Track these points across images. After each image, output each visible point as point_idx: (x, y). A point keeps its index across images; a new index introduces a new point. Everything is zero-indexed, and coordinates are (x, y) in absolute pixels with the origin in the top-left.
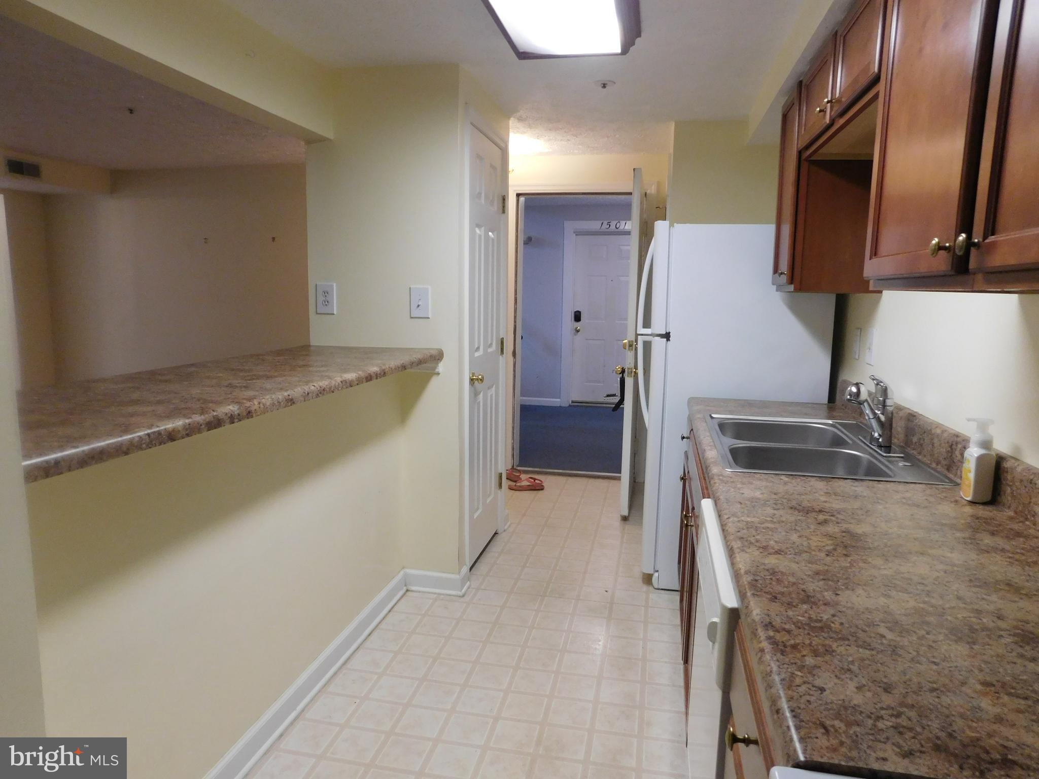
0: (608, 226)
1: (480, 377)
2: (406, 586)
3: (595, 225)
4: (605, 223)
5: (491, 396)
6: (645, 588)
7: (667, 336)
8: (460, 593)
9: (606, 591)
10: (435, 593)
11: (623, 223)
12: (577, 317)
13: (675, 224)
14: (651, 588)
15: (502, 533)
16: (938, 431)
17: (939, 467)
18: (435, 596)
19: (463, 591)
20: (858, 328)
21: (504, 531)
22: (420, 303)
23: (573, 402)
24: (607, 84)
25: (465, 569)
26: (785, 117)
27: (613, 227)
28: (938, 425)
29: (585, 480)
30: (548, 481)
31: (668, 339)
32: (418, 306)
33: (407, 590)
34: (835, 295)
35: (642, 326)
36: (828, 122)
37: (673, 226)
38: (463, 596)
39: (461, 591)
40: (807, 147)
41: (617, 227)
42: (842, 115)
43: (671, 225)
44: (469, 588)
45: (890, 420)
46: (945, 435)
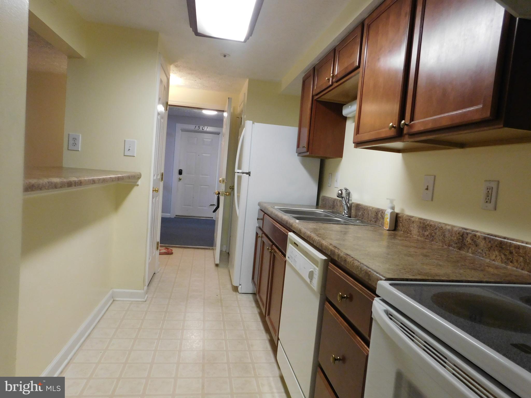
0: (199, 128)
1: (157, 189)
2: (112, 298)
3: (192, 127)
4: (197, 126)
5: (157, 201)
6: (234, 293)
7: (249, 174)
8: (143, 300)
9: (217, 295)
10: (130, 301)
11: (206, 127)
12: (180, 172)
13: (255, 123)
14: (237, 293)
15: (157, 273)
16: (371, 208)
17: (371, 222)
18: (130, 302)
19: (145, 298)
20: (330, 174)
21: (158, 272)
22: (130, 148)
23: (176, 216)
24: (226, 55)
25: (146, 288)
26: (304, 82)
27: (201, 129)
28: (370, 207)
29: (193, 250)
30: (174, 250)
31: (250, 175)
32: (129, 150)
33: (114, 301)
34: (320, 160)
35: (237, 169)
36: (331, 84)
37: (254, 124)
38: (146, 301)
39: (144, 299)
40: (317, 95)
41: (203, 129)
42: (337, 82)
43: (253, 123)
44: (147, 298)
45: (351, 206)
46: (374, 209)
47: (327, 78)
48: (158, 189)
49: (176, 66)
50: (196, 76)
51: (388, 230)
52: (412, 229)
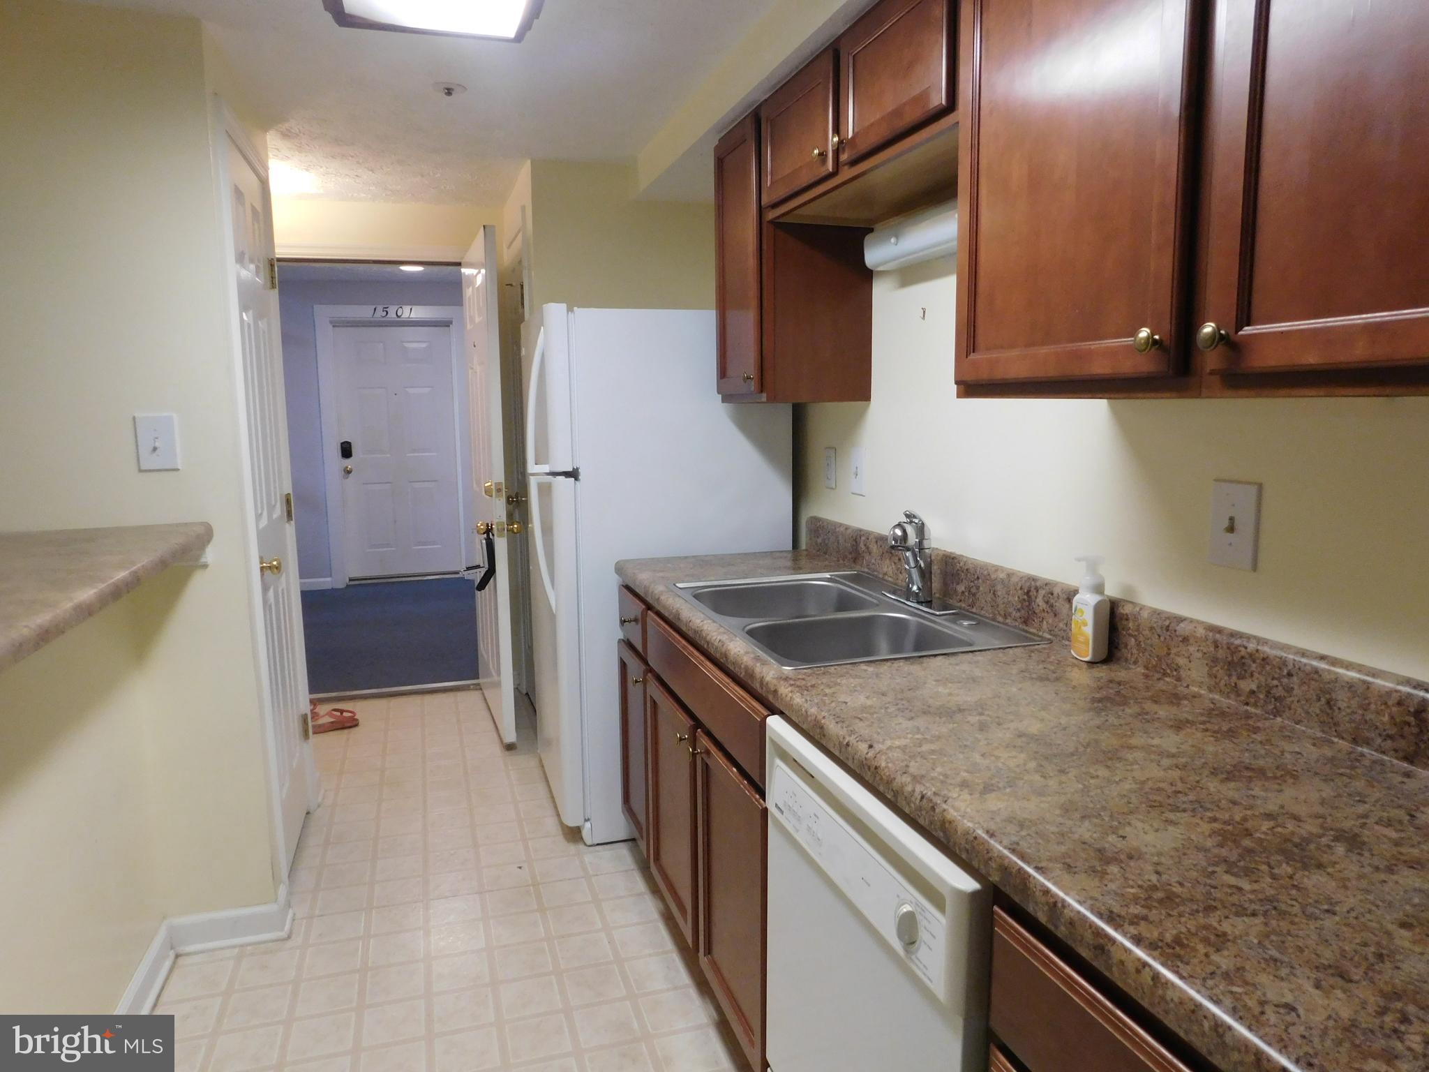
0: (385, 313)
1: (275, 563)
2: (172, 948)
3: (364, 312)
4: (380, 308)
5: (283, 590)
6: (572, 848)
7: (573, 474)
8: (283, 934)
9: (520, 868)
10: (234, 947)
11: (406, 309)
12: (346, 450)
13: (575, 308)
14: (581, 846)
15: (315, 810)
16: (1002, 576)
17: (1008, 621)
18: (236, 950)
19: (287, 927)
21: (319, 806)
22: (157, 444)
23: (350, 580)
24: (453, 90)
25: (282, 890)
26: (720, 163)
27: (392, 315)
28: (997, 569)
29: (416, 700)
30: (361, 709)
31: (576, 479)
32: (155, 449)
33: (177, 956)
34: (791, 405)
35: (533, 462)
36: (831, 170)
37: (572, 311)
38: (289, 937)
39: (282, 930)
40: (775, 206)
41: (399, 314)
43: (570, 309)
44: (294, 920)
45: (929, 564)
47: (816, 152)
48: (279, 564)
49: (286, 135)
50: (358, 163)
51: (1091, 664)
52: (1181, 661)
